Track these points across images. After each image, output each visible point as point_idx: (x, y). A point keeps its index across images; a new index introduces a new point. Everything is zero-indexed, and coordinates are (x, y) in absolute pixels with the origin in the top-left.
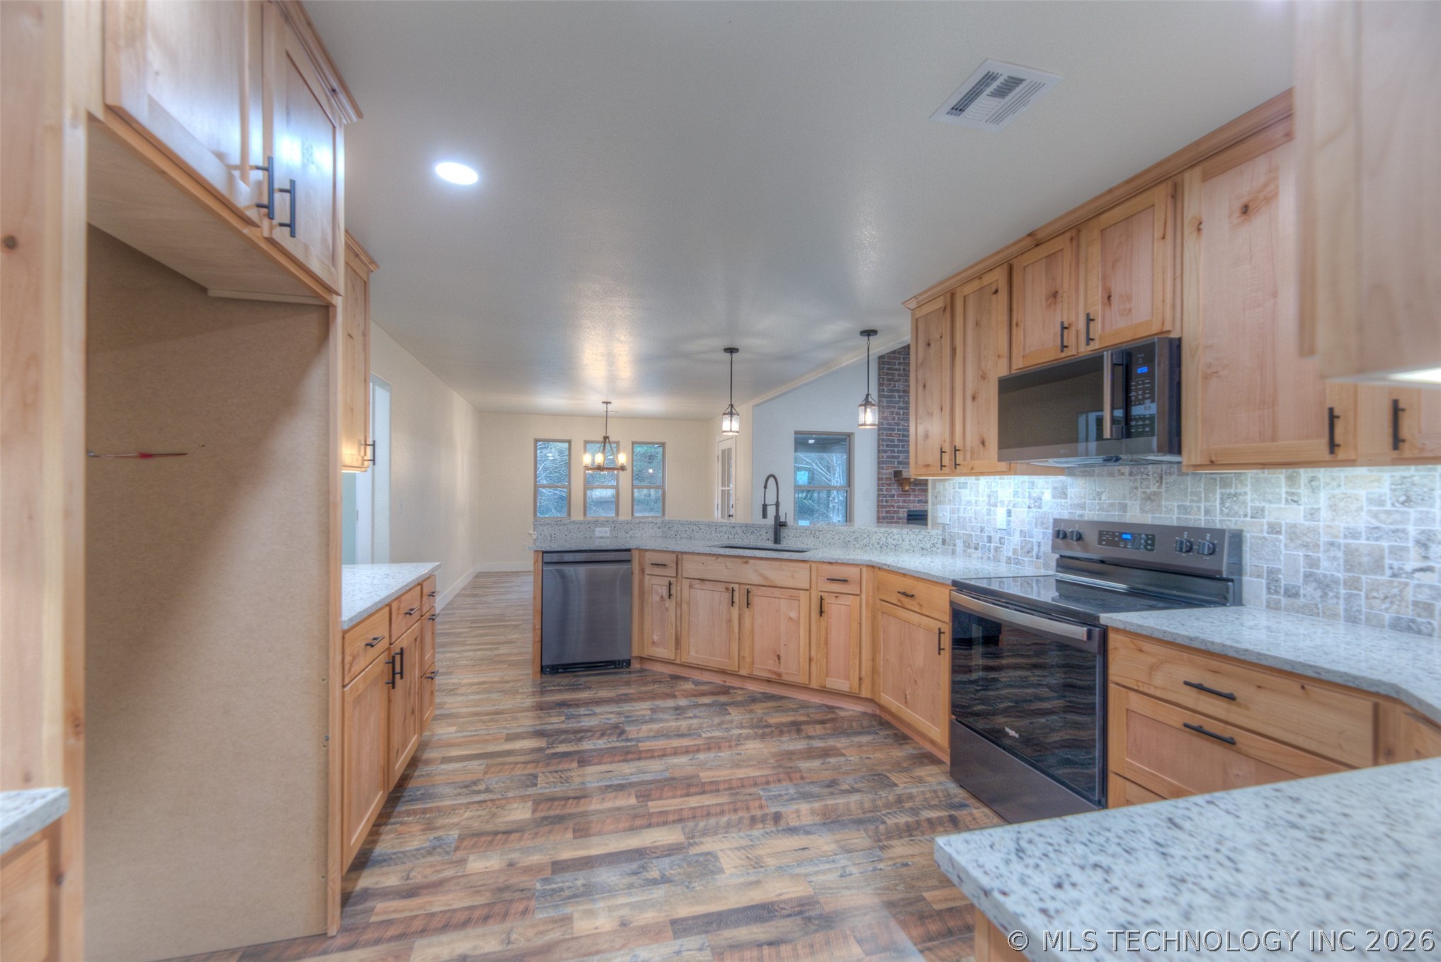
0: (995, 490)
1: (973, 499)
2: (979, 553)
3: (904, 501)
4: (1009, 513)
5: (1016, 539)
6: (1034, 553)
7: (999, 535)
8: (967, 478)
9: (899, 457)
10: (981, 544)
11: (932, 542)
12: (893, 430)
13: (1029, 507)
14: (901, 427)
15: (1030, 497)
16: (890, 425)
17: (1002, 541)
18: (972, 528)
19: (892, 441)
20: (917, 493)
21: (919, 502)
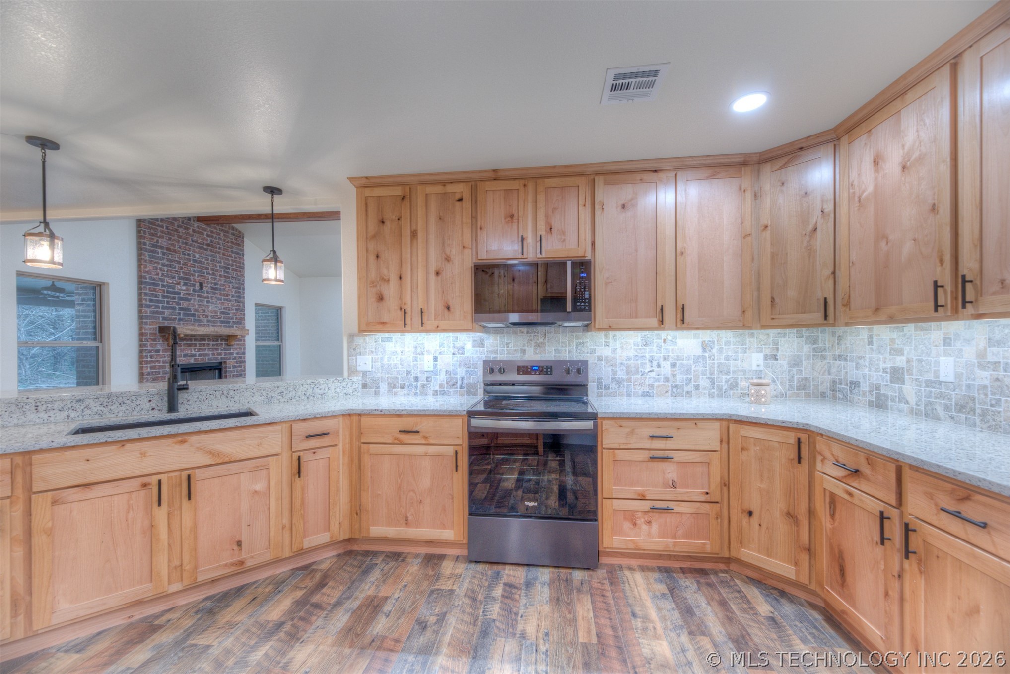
0: (421, 342)
1: (398, 350)
2: (406, 391)
4: (436, 359)
5: (443, 377)
6: (458, 385)
7: (426, 375)
8: (391, 334)
9: (164, 313)
10: (407, 383)
11: (354, 386)
12: (157, 285)
13: (454, 354)
14: (165, 284)
15: (454, 347)
16: (154, 280)
17: (429, 380)
18: (398, 373)
19: (156, 296)
20: (182, 348)
21: (185, 356)
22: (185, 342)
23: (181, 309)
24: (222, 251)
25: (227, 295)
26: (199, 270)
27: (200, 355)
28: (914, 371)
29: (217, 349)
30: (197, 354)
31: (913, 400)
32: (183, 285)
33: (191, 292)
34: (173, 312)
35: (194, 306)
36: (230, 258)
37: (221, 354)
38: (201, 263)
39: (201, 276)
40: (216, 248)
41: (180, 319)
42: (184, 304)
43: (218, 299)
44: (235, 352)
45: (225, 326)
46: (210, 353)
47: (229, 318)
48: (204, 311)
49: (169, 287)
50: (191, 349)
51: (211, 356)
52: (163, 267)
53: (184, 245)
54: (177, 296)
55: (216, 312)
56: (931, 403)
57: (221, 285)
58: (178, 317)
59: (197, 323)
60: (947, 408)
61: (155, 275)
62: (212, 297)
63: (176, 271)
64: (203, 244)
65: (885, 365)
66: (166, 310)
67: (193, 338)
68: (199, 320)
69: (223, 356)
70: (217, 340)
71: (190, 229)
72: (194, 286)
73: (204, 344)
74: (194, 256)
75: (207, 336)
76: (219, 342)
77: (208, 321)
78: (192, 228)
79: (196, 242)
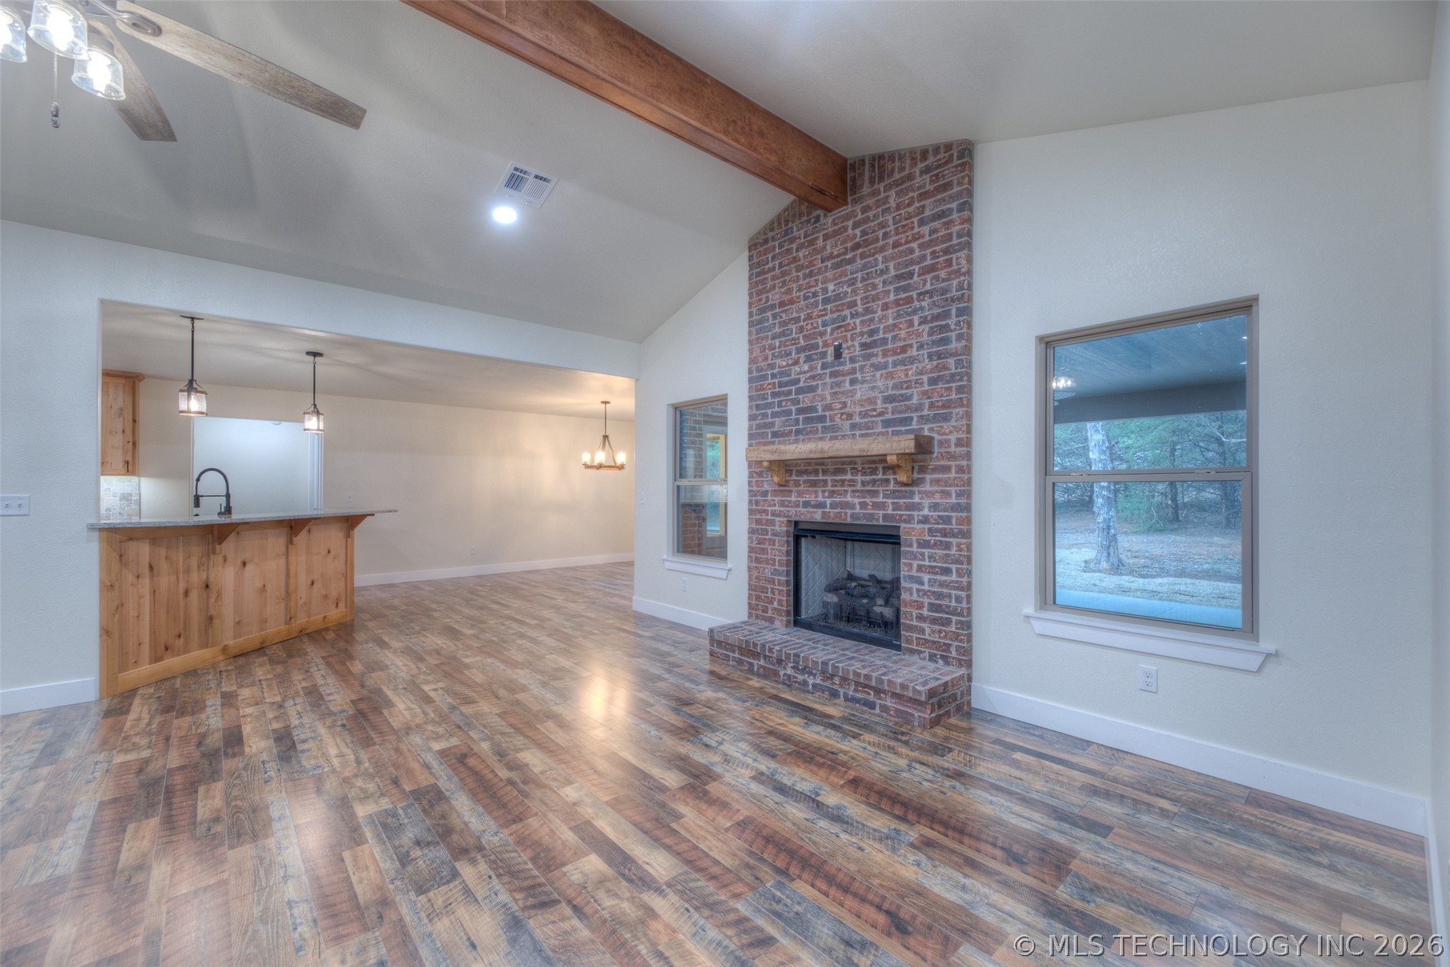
3: (782, 504)
9: (773, 424)
20: (801, 488)
21: (806, 504)
22: (805, 477)
23: (800, 411)
24: (891, 241)
25: (904, 349)
26: (835, 316)
27: (833, 506)
29: (875, 494)
30: (828, 501)
32: (804, 362)
33: (819, 371)
34: (787, 420)
35: (823, 398)
36: (914, 245)
37: (882, 506)
38: (841, 299)
39: (839, 327)
40: (877, 240)
41: (798, 432)
42: (806, 400)
43: (877, 367)
44: (926, 502)
45: (895, 433)
46: (857, 501)
47: (909, 409)
48: (845, 405)
49: (781, 374)
50: (816, 492)
51: (858, 510)
52: (773, 342)
53: (808, 280)
54: (793, 388)
55: (871, 401)
57: (888, 329)
58: (794, 428)
59: (828, 435)
61: (763, 361)
62: (862, 368)
63: (793, 339)
64: (845, 253)
66: (777, 419)
67: (820, 467)
68: (833, 429)
69: (890, 511)
70: (874, 471)
71: (817, 238)
72: (824, 355)
73: (843, 481)
74: (825, 290)
75: (850, 463)
76: (880, 476)
77: (853, 426)
78: (821, 235)
79: (831, 257)
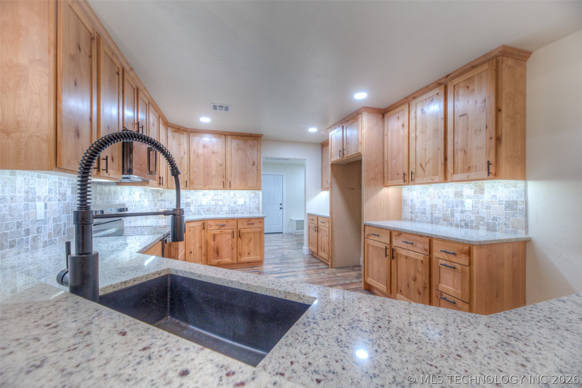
6: (62, 231)
7: (37, 225)
13: (59, 200)
15: (59, 193)
17: (40, 230)
28: (194, 203)
31: (193, 211)
56: (199, 211)
60: (204, 211)
65: (183, 202)
